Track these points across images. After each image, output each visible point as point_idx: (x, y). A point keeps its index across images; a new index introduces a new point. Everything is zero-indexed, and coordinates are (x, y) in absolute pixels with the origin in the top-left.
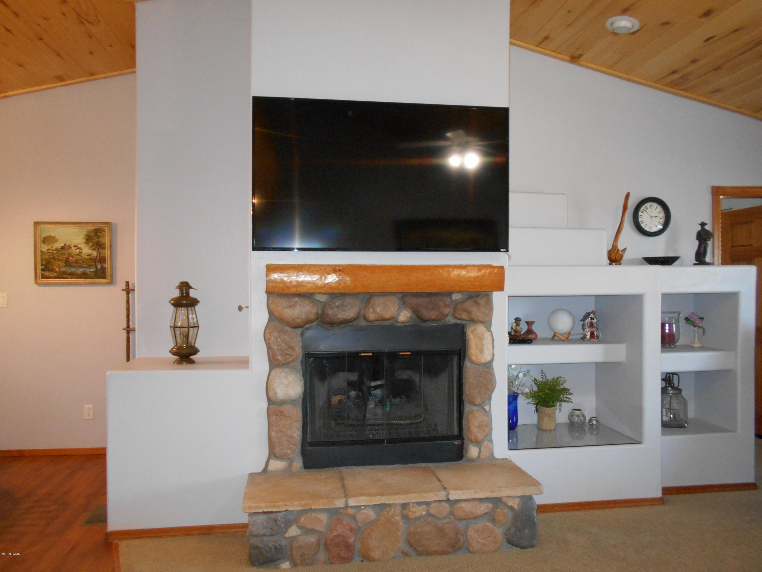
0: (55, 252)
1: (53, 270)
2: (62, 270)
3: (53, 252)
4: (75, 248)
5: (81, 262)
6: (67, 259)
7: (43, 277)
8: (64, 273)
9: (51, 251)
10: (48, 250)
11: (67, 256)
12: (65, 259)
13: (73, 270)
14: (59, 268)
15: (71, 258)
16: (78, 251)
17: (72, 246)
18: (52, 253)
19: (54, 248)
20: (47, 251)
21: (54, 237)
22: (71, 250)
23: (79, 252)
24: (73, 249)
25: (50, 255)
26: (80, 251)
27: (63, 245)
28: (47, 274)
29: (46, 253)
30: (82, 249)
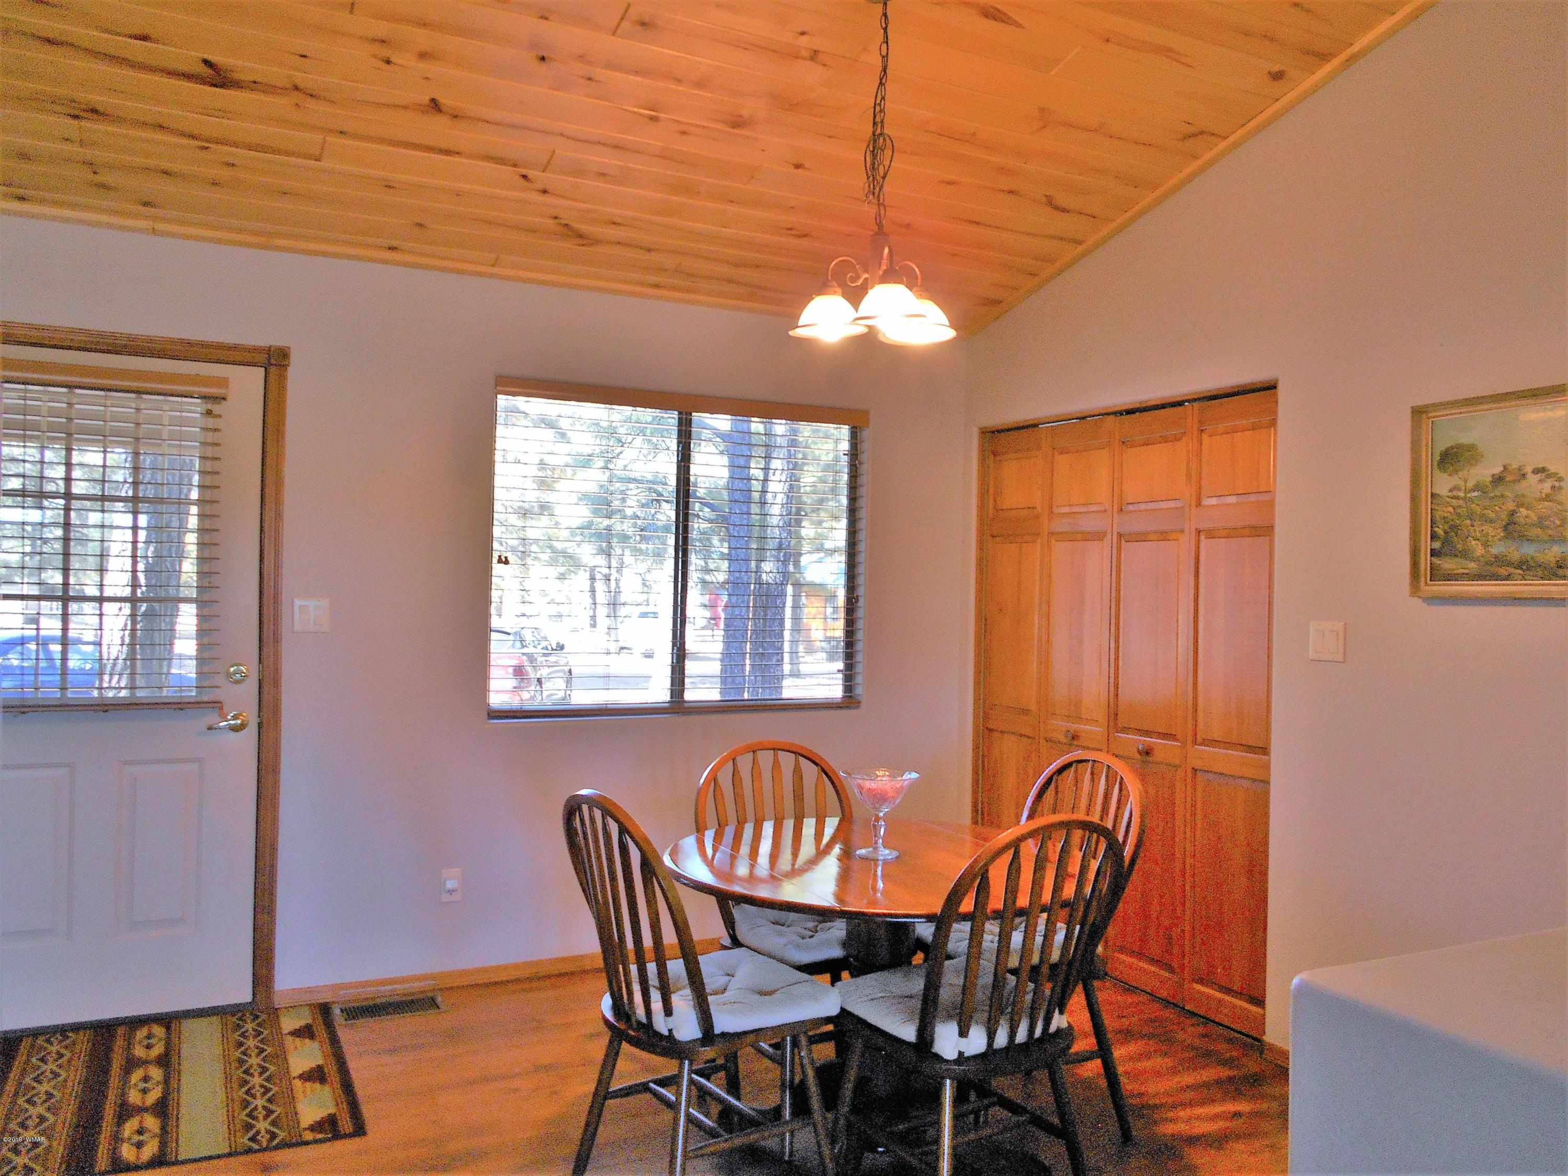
0: (1476, 494)
1: (1465, 554)
2: (1494, 551)
3: (1469, 495)
4: (1538, 476)
5: (1558, 522)
6: (1512, 513)
7: (1435, 575)
8: (1500, 560)
9: (1461, 494)
10: (1451, 491)
11: (1511, 506)
12: (1504, 516)
13: (1529, 550)
14: (1486, 545)
15: (1523, 511)
16: (1547, 486)
17: (1529, 469)
18: (1465, 499)
19: (1470, 484)
20: (1450, 494)
21: (1472, 448)
22: (1524, 484)
23: (1553, 487)
24: (1533, 479)
25: (1460, 507)
26: (1557, 484)
27: (1497, 470)
28: (1447, 564)
29: (1448, 499)
30: (1560, 479)
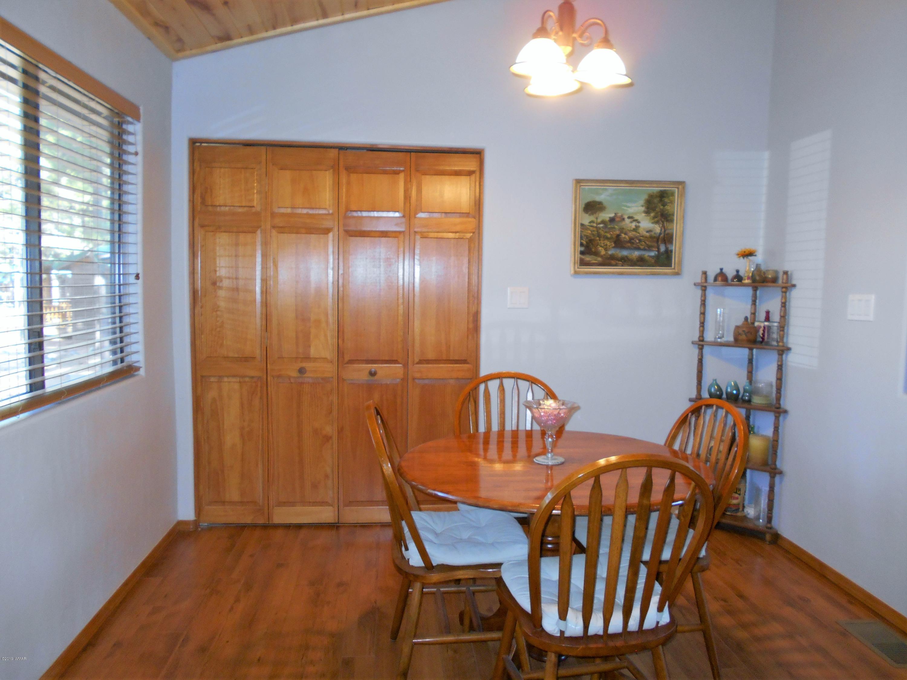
0: (602, 225)
1: (596, 254)
2: (610, 252)
3: (598, 226)
4: (630, 220)
5: (637, 241)
6: (618, 236)
7: (583, 263)
8: (612, 257)
9: (595, 225)
10: (590, 222)
11: (618, 232)
12: (614, 236)
13: (625, 253)
14: (606, 249)
15: (623, 235)
16: (633, 225)
17: (626, 217)
18: (596, 227)
19: (599, 220)
20: (589, 224)
21: (600, 203)
22: (623, 223)
23: (636, 226)
24: (627, 221)
25: (594, 231)
26: (637, 224)
27: (612, 215)
28: (588, 258)
29: (588, 227)
30: (639, 222)
